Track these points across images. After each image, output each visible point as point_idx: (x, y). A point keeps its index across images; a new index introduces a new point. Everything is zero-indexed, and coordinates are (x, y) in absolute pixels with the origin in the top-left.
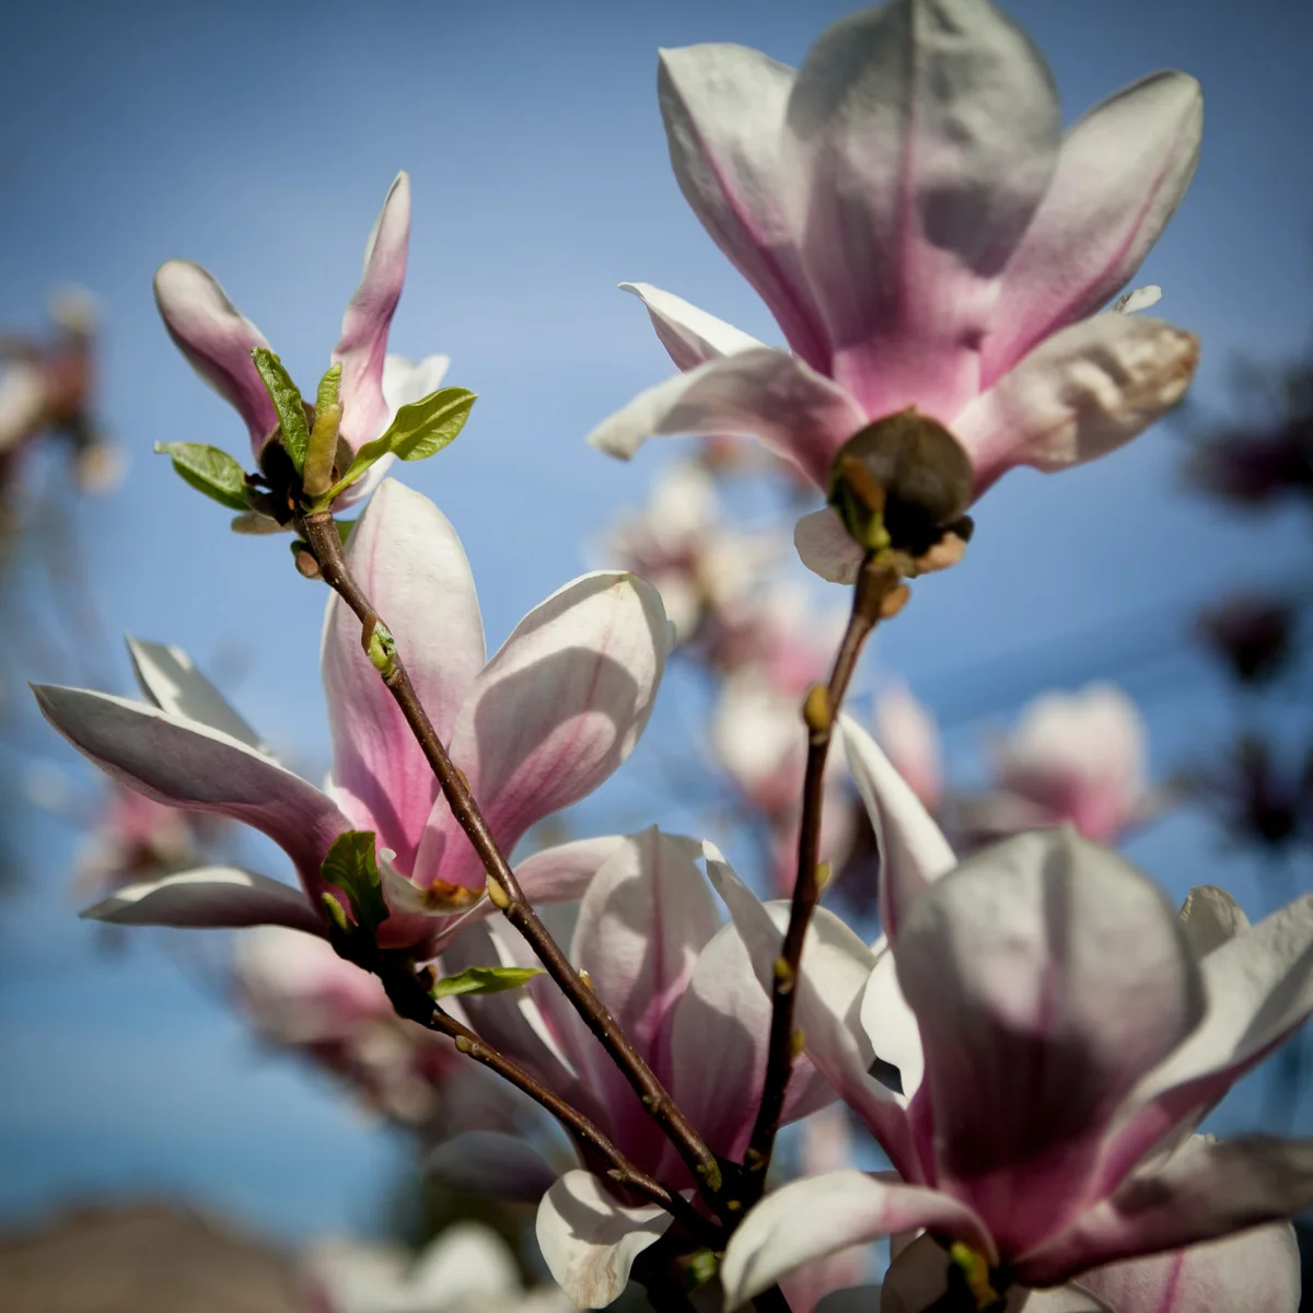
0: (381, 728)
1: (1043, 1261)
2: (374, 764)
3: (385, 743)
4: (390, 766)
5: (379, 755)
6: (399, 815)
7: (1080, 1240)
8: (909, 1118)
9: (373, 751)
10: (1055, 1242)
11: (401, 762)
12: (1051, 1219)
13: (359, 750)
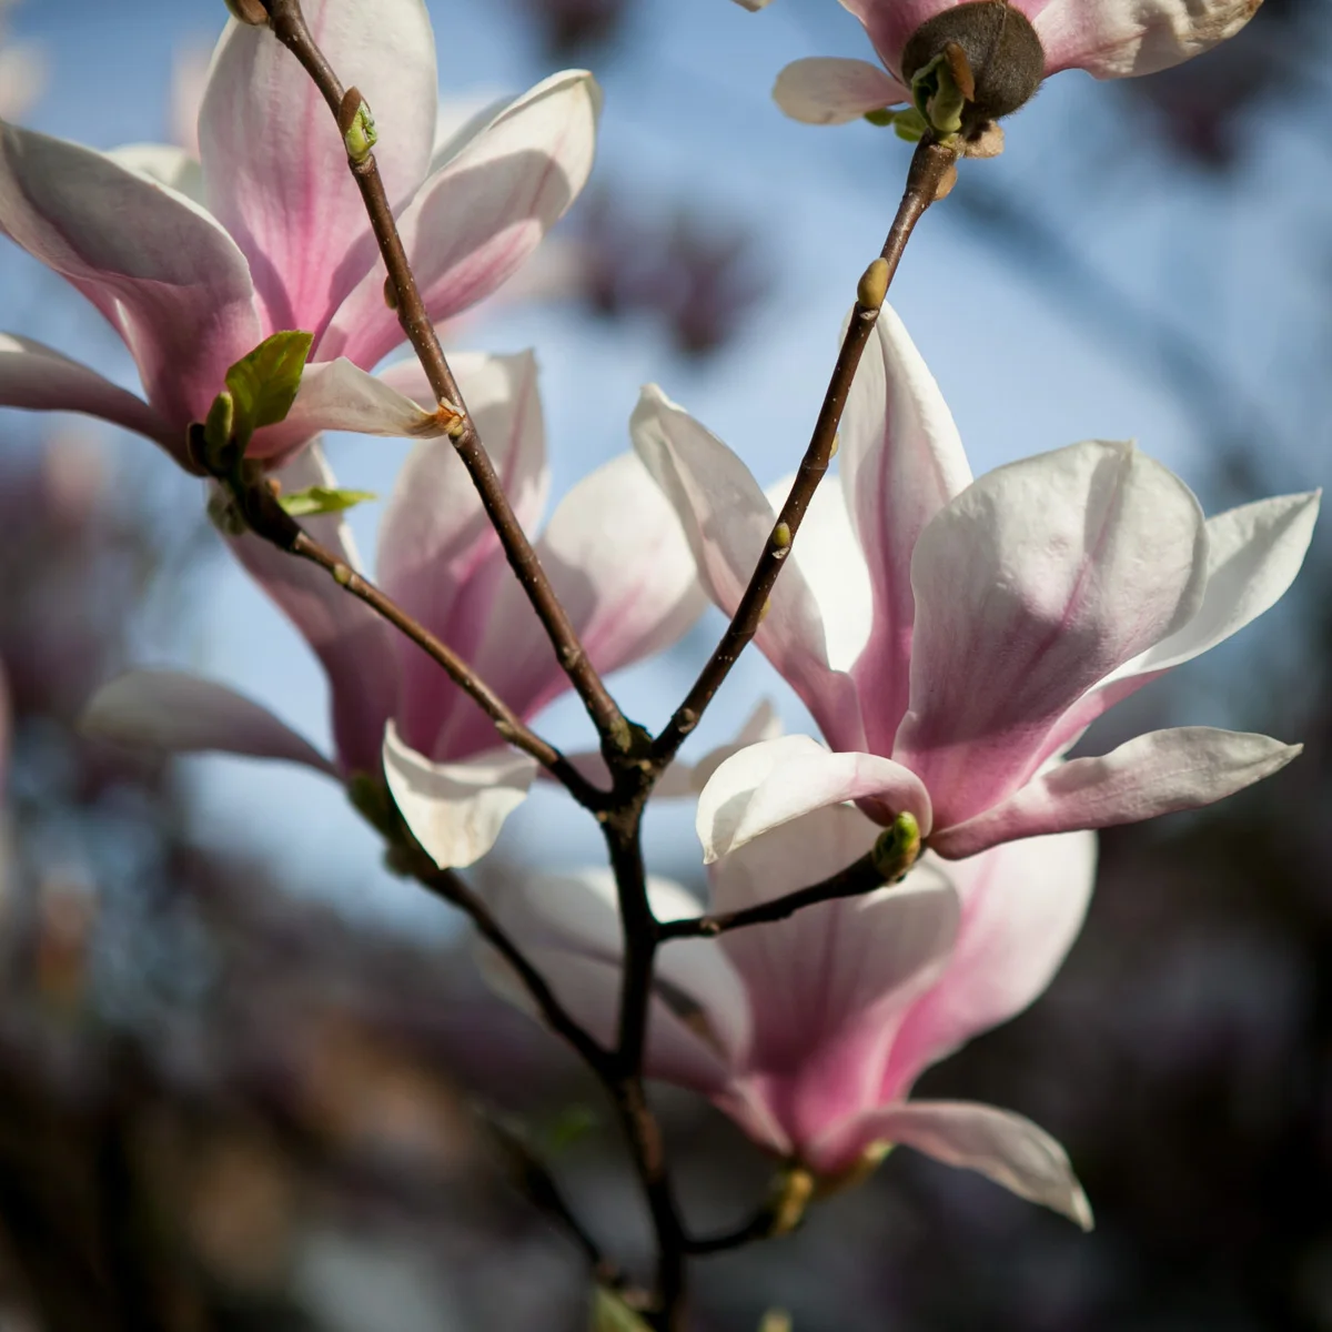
0: (285, 207)
1: (970, 833)
2: (268, 244)
3: (287, 222)
4: (290, 252)
5: (276, 236)
6: (294, 308)
7: (1012, 814)
8: (857, 688)
9: (267, 230)
10: (990, 814)
11: (305, 249)
12: (990, 793)
13: (249, 226)
